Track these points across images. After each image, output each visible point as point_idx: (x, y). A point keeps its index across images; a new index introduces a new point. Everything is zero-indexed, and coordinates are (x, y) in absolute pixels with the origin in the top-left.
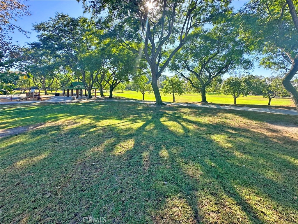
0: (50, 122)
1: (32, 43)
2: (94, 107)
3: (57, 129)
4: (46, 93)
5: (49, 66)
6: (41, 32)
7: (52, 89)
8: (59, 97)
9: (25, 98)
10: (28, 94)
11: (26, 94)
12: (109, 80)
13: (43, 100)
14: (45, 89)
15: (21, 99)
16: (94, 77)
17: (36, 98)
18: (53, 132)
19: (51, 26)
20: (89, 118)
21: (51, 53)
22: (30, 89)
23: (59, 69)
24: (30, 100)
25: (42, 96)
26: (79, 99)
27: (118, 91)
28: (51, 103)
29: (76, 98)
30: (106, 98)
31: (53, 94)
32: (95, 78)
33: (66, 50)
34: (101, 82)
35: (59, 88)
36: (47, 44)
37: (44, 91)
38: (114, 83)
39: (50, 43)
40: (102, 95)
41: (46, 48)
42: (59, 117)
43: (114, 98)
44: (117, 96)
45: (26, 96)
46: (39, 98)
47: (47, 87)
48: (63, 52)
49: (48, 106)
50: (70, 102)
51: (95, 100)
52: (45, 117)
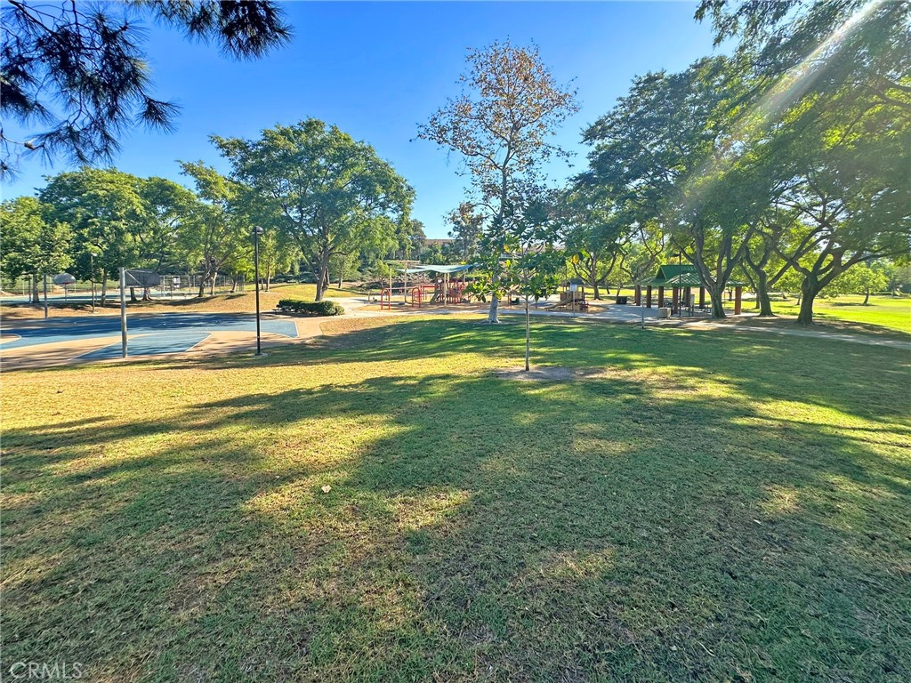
0: (616, 370)
1: (577, 175)
2: (735, 348)
3: (635, 392)
4: (597, 296)
5: (607, 226)
6: (597, 142)
7: (610, 284)
8: (626, 306)
9: (559, 304)
10: (563, 296)
11: (559, 296)
12: (799, 254)
13: (592, 312)
14: (595, 285)
15: (552, 308)
16: (736, 246)
17: (578, 307)
18: (628, 397)
19: (618, 121)
20: (722, 382)
21: (614, 192)
22: (568, 284)
23: (628, 230)
24: (567, 310)
25: (589, 301)
26: (680, 317)
27: (842, 298)
28: (607, 322)
29: (673, 312)
30: (783, 323)
31: (611, 298)
32: (740, 251)
33: (651, 173)
34: (764, 262)
35: (625, 284)
36: (607, 171)
37: (592, 291)
38: (825, 264)
39: (613, 167)
40: (766, 311)
41: (604, 182)
42: (634, 361)
43: (822, 327)
44: (835, 319)
45: (559, 300)
46: (584, 308)
47: (599, 281)
48: (643, 181)
49: (603, 328)
50: (656, 325)
51: (738, 324)
52: (601, 354)
